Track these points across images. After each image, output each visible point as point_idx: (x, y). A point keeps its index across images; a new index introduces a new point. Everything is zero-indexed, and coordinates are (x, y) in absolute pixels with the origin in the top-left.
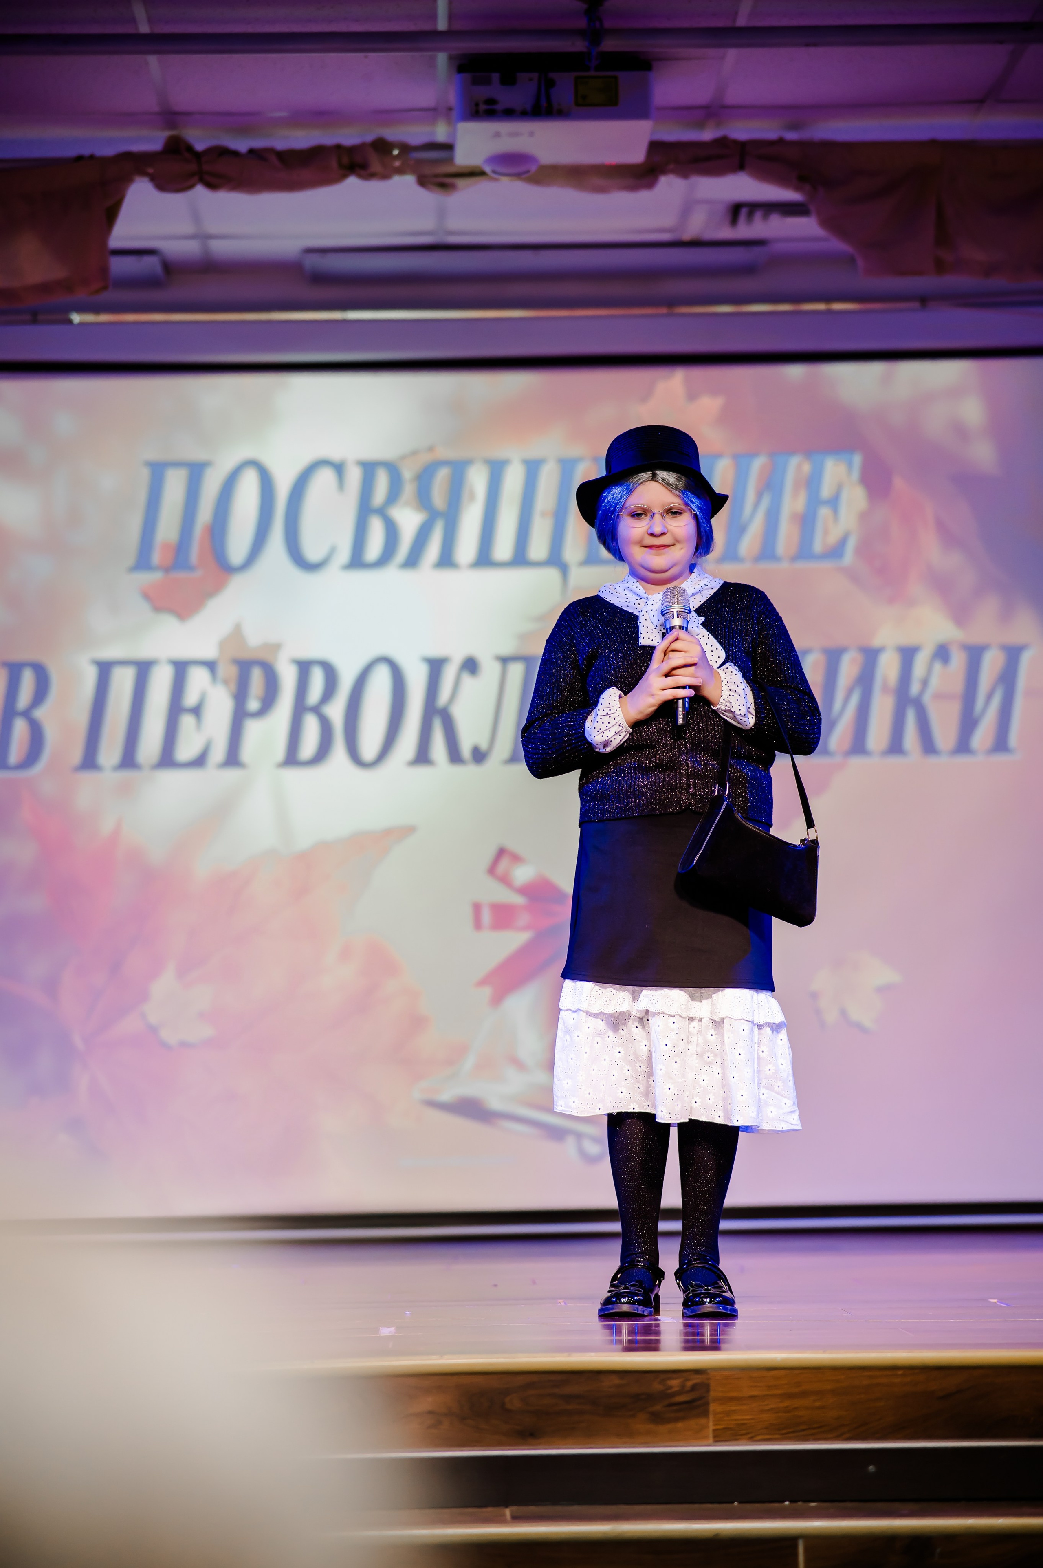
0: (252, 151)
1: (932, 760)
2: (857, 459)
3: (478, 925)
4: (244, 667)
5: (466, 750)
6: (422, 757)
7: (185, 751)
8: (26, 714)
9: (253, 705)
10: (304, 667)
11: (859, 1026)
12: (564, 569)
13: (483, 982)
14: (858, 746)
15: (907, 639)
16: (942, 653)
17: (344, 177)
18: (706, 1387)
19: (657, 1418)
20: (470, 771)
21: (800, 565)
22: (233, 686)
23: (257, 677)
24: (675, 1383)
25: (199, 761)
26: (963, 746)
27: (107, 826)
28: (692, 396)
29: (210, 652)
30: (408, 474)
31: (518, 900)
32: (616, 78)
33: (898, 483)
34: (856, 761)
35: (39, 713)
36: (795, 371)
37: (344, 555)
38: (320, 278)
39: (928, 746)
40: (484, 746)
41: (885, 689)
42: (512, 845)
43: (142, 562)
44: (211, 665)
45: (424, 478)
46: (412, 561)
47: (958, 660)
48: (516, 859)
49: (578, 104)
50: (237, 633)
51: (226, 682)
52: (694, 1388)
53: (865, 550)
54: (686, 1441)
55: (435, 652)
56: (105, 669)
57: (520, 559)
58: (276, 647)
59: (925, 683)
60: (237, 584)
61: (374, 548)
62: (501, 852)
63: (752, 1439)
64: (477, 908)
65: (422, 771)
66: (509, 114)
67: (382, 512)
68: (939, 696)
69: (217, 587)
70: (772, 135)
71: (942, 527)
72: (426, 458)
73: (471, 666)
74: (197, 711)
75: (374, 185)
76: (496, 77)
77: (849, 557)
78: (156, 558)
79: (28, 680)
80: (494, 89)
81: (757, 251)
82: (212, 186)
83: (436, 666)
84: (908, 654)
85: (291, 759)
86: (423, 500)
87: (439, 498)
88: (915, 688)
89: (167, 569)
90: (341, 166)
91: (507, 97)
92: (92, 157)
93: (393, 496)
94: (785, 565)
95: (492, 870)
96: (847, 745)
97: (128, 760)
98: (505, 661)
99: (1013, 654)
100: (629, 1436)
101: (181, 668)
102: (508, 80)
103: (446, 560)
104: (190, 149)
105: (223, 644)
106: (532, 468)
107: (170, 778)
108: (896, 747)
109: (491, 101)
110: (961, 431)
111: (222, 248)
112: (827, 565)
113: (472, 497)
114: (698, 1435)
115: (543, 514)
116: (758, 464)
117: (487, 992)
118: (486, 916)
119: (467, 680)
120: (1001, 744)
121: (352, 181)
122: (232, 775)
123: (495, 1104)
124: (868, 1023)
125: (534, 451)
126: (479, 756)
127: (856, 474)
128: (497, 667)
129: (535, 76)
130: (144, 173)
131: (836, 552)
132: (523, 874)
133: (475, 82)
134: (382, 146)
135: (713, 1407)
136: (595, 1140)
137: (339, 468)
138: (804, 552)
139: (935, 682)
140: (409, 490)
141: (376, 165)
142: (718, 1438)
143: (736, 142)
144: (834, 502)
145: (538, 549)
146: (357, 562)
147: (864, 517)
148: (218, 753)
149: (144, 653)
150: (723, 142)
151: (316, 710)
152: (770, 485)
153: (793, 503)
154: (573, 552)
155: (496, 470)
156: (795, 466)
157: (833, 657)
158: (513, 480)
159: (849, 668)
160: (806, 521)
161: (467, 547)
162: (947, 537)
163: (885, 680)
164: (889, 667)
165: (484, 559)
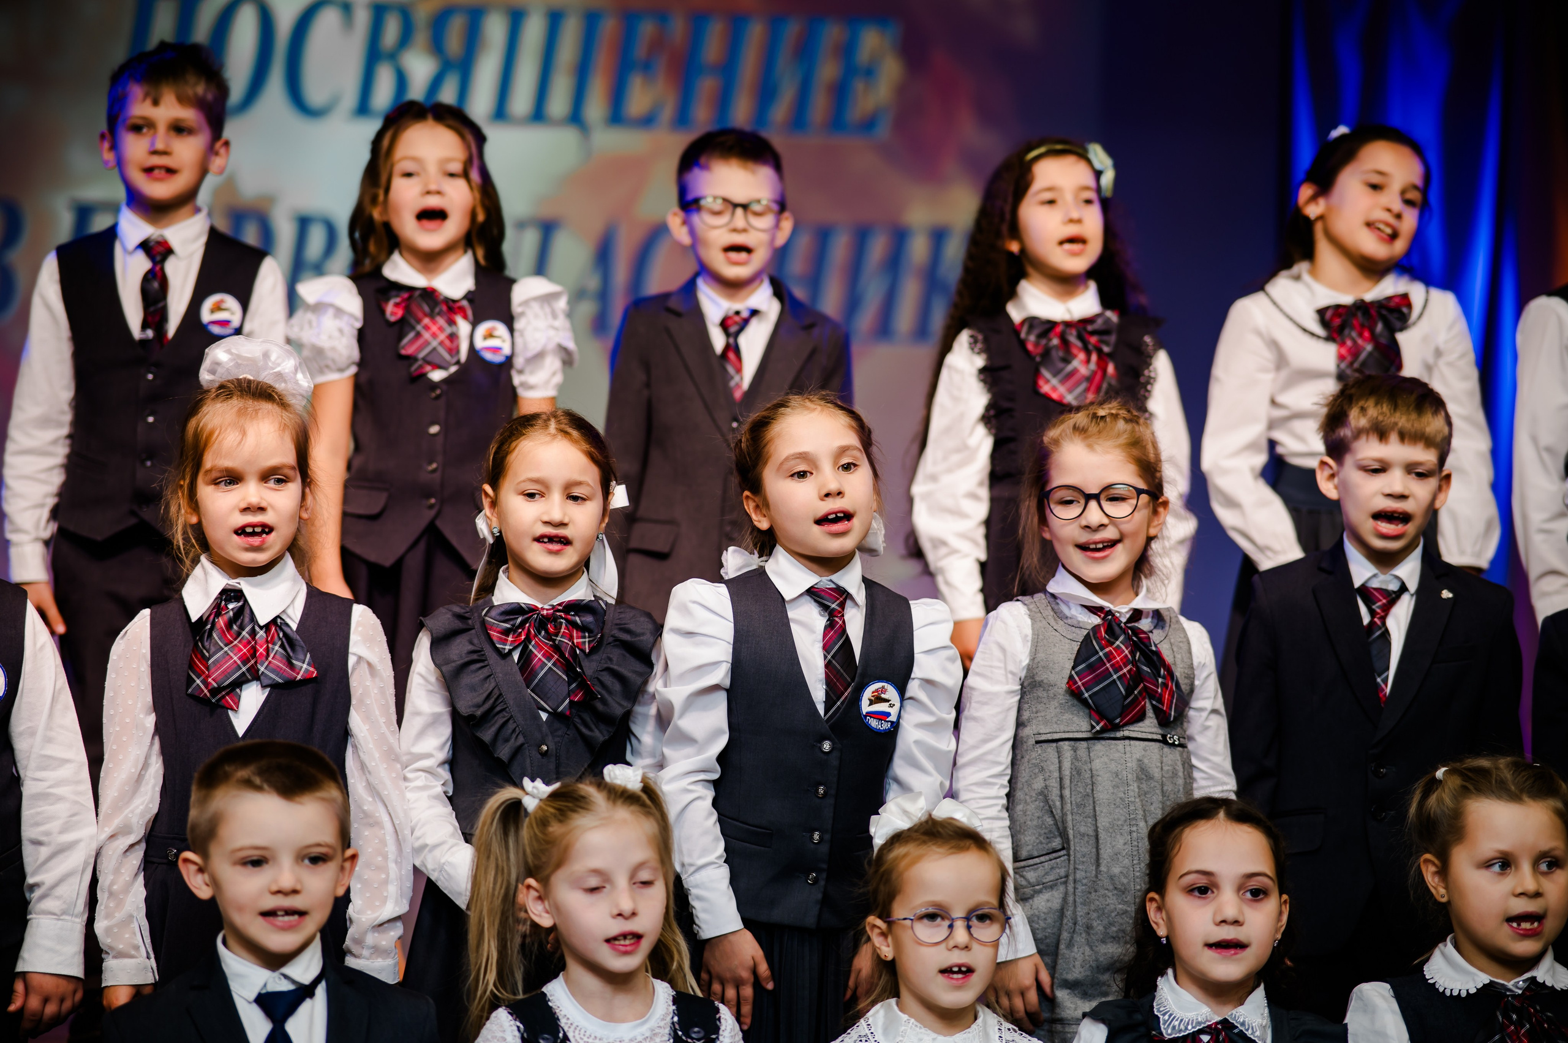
4: (238, 216)
10: (304, 223)
12: (585, 129)
14: (884, 329)
15: (939, 220)
21: (833, 136)
23: (251, 229)
30: (420, 19)
33: (937, 55)
34: (880, 347)
35: (9, 256)
37: (350, 101)
41: (913, 271)
45: (439, 23)
50: (231, 185)
53: (902, 125)
56: (85, 213)
57: (538, 115)
58: (274, 198)
61: (383, 96)
67: (391, 58)
71: (977, 103)
72: (441, 2)
77: (883, 131)
84: (939, 236)
86: (437, 46)
87: (453, 46)
88: (943, 272)
93: (405, 39)
94: (816, 136)
96: (873, 327)
105: (216, 194)
106: (555, 20)
108: (920, 333)
112: (860, 139)
113: (490, 48)
115: (565, 68)
116: (792, 29)
125: (556, 1)
127: (893, 47)
131: (868, 124)
137: (347, 7)
138: (836, 122)
140: (421, 37)
144: (869, 72)
145: (558, 107)
146: (363, 109)
147: (902, 91)
151: (315, 268)
152: (805, 51)
153: (827, 71)
154: (596, 108)
155: (516, 19)
156: (831, 33)
157: (862, 237)
158: (534, 31)
159: (878, 248)
160: (840, 92)
161: (482, 100)
162: (985, 115)
163: (912, 259)
164: (917, 247)
165: (501, 114)
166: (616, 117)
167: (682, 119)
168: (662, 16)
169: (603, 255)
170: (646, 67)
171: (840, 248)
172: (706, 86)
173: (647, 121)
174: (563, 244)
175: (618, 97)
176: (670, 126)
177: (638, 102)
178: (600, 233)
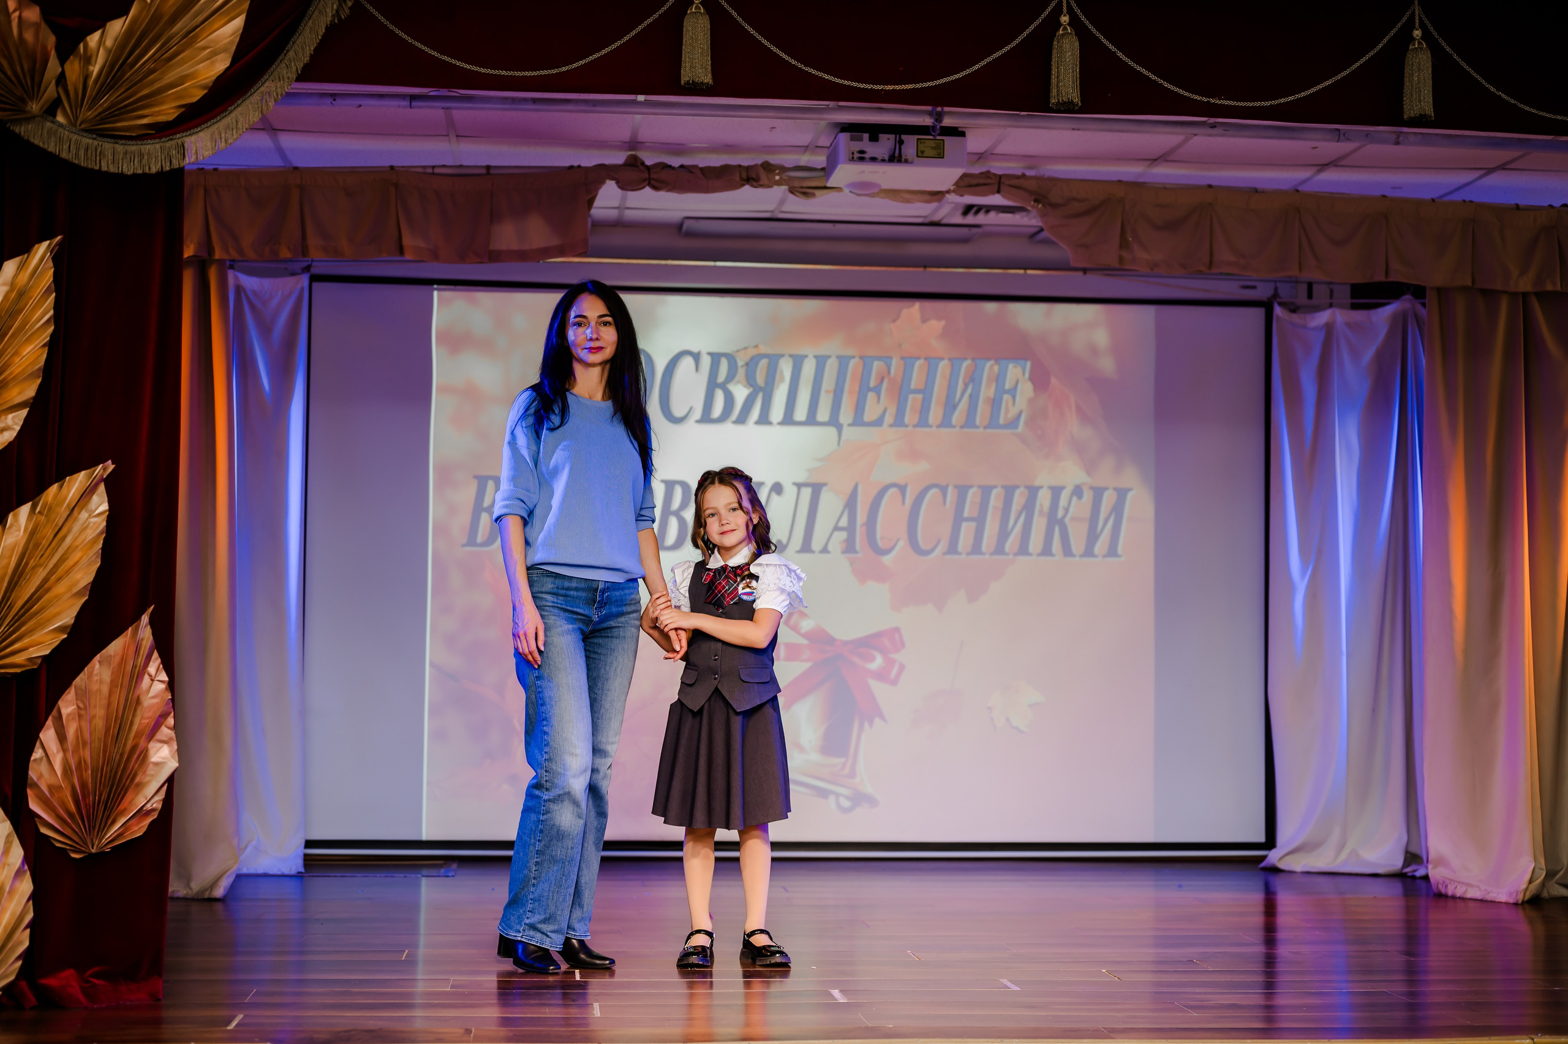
0: (682, 166)
1: (1069, 559)
2: (1029, 364)
10: (670, 486)
11: (1017, 729)
12: (839, 428)
14: (1023, 549)
15: (1056, 482)
16: (1078, 491)
17: (743, 185)
21: (989, 431)
26: (1089, 552)
28: (924, 320)
30: (740, 363)
31: (805, 642)
32: (943, 140)
33: (1054, 381)
34: (1020, 558)
36: (991, 307)
37: (697, 414)
38: (691, 234)
39: (1067, 551)
40: (784, 541)
41: (1041, 512)
45: (751, 365)
46: (742, 420)
47: (1087, 496)
49: (918, 156)
53: (1031, 422)
57: (811, 420)
59: (1067, 510)
61: (717, 409)
66: (873, 159)
67: (723, 387)
68: (1073, 519)
70: (1019, 173)
71: (1079, 410)
72: (752, 352)
73: (779, 487)
75: (760, 190)
76: (866, 136)
77: (1021, 427)
80: (865, 144)
81: (975, 230)
82: (655, 188)
84: (1056, 491)
86: (750, 381)
87: (760, 380)
88: (1060, 514)
90: (742, 179)
91: (872, 149)
92: (579, 166)
93: (731, 377)
94: (980, 431)
96: (1016, 548)
98: (799, 486)
99: (1122, 493)
102: (874, 139)
103: (764, 419)
104: (643, 163)
106: (821, 361)
108: (1047, 551)
109: (862, 152)
110: (1094, 350)
111: (630, 215)
112: (1009, 431)
113: (782, 380)
115: (827, 392)
116: (966, 364)
118: (783, 652)
119: (775, 498)
120: (1112, 551)
121: (747, 188)
124: (1023, 727)
125: (822, 351)
127: (1027, 375)
128: (795, 489)
129: (892, 137)
130: (612, 179)
131: (1013, 423)
132: (808, 623)
133: (852, 139)
134: (767, 167)
136: (847, 798)
137: (696, 357)
138: (993, 423)
139: (1072, 509)
140: (741, 373)
141: (764, 179)
143: (995, 175)
144: (1013, 392)
145: (823, 414)
146: (706, 418)
147: (1031, 402)
150: (987, 174)
151: (677, 514)
152: (973, 379)
153: (987, 391)
154: (846, 417)
155: (798, 362)
156: (989, 368)
157: (1009, 491)
158: (809, 369)
159: (1019, 499)
160: (995, 404)
161: (777, 412)
162: (1084, 417)
163: (1041, 506)
164: (1044, 499)
165: (788, 419)
166: (858, 421)
167: (899, 422)
168: (887, 360)
169: (851, 504)
170: (877, 390)
171: (995, 500)
172: (914, 400)
173: (878, 422)
174: (826, 497)
175: (859, 409)
176: (891, 426)
177: (871, 411)
178: (848, 491)
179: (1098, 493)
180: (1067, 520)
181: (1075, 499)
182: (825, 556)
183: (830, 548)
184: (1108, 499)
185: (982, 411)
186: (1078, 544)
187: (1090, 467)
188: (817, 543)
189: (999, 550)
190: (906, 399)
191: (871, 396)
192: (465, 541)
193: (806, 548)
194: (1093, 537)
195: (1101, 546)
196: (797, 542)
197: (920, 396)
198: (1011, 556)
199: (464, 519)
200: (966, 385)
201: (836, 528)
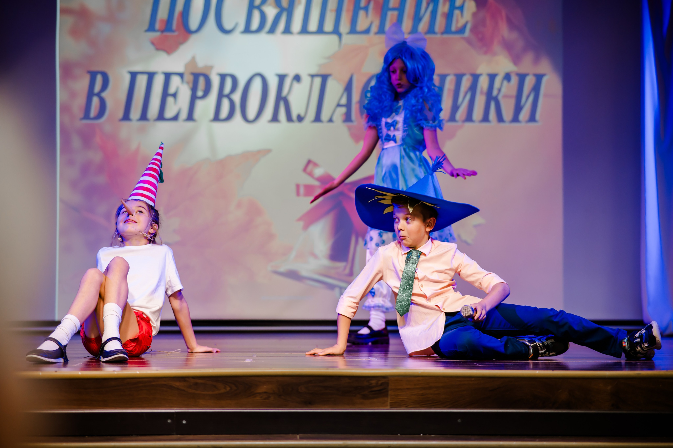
1: (502, 124)
3: (298, 194)
4: (196, 76)
5: (294, 116)
6: (275, 119)
7: (169, 113)
8: (98, 95)
9: (200, 93)
10: (223, 77)
11: (466, 242)
12: (340, 35)
13: (300, 219)
14: (469, 118)
15: (492, 71)
16: (507, 77)
18: (387, 384)
19: (365, 397)
20: (296, 125)
21: (445, 36)
22: (191, 85)
23: (202, 81)
24: (374, 382)
25: (175, 118)
26: (515, 119)
27: (134, 146)
29: (181, 69)
31: (316, 183)
34: (468, 124)
35: (104, 95)
37: (242, 27)
39: (500, 119)
40: (302, 114)
41: (482, 93)
42: (314, 159)
43: (151, 28)
44: (181, 75)
46: (272, 30)
47: (515, 80)
48: (316, 165)
50: (193, 61)
51: (188, 83)
52: (382, 384)
53: (474, 30)
54: (378, 407)
55: (282, 72)
56: (134, 75)
57: (320, 30)
58: (211, 68)
59: (499, 90)
60: (193, 38)
61: (255, 24)
62: (309, 162)
63: (407, 407)
64: (298, 186)
65: (275, 125)
67: (259, 8)
68: (505, 96)
69: (184, 40)
71: (509, 21)
73: (297, 78)
74: (174, 95)
77: (467, 33)
78: (157, 26)
79: (99, 79)
83: (282, 78)
84: (492, 77)
85: (216, 118)
86: (278, 4)
88: (495, 93)
89: (162, 31)
94: (439, 36)
95: (305, 170)
96: (464, 117)
97: (144, 117)
98: (313, 76)
99: (539, 78)
100: (353, 405)
101: (168, 76)
103: (287, 30)
105: (186, 66)
107: (162, 125)
108: (485, 119)
112: (459, 36)
114: (383, 405)
117: (301, 224)
118: (302, 190)
119: (296, 85)
120: (532, 118)
122: (190, 124)
123: (304, 273)
124: (469, 241)
126: (300, 119)
128: (309, 79)
131: (461, 30)
132: (318, 172)
135: (390, 393)
138: (447, 30)
139: (504, 90)
142: (392, 406)
144: (461, 8)
145: (329, 26)
146: (247, 30)
147: (474, 15)
148: (184, 115)
149: (151, 69)
151: (228, 96)
153: (443, 8)
154: (344, 27)
157: (459, 78)
159: (466, 83)
160: (449, 16)
161: (297, 25)
162: (512, 25)
163: (482, 88)
164: (483, 83)
165: (304, 30)
166: (353, 31)
167: (381, 31)
169: (348, 88)
170: (366, 8)
171: (450, 82)
172: (391, 16)
173: (367, 31)
174: (331, 83)
175: (354, 22)
176: (377, 33)
177: (362, 24)
178: (346, 79)
179: (522, 78)
180: (500, 97)
181: (505, 83)
182: (330, 124)
183: (334, 118)
184: (529, 82)
185: (440, 22)
186: (508, 113)
187: (516, 60)
188: (325, 116)
189: (452, 118)
190: (386, 15)
191: (362, 13)
192: (82, 115)
193: (318, 119)
194: (518, 109)
195: (524, 114)
196: (312, 114)
197: (396, 13)
198: (460, 123)
199: (81, 101)
200: (428, 4)
201: (339, 105)
